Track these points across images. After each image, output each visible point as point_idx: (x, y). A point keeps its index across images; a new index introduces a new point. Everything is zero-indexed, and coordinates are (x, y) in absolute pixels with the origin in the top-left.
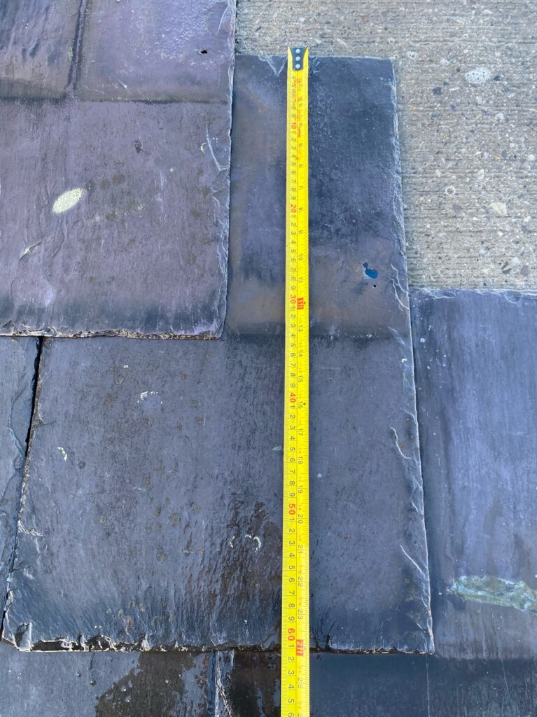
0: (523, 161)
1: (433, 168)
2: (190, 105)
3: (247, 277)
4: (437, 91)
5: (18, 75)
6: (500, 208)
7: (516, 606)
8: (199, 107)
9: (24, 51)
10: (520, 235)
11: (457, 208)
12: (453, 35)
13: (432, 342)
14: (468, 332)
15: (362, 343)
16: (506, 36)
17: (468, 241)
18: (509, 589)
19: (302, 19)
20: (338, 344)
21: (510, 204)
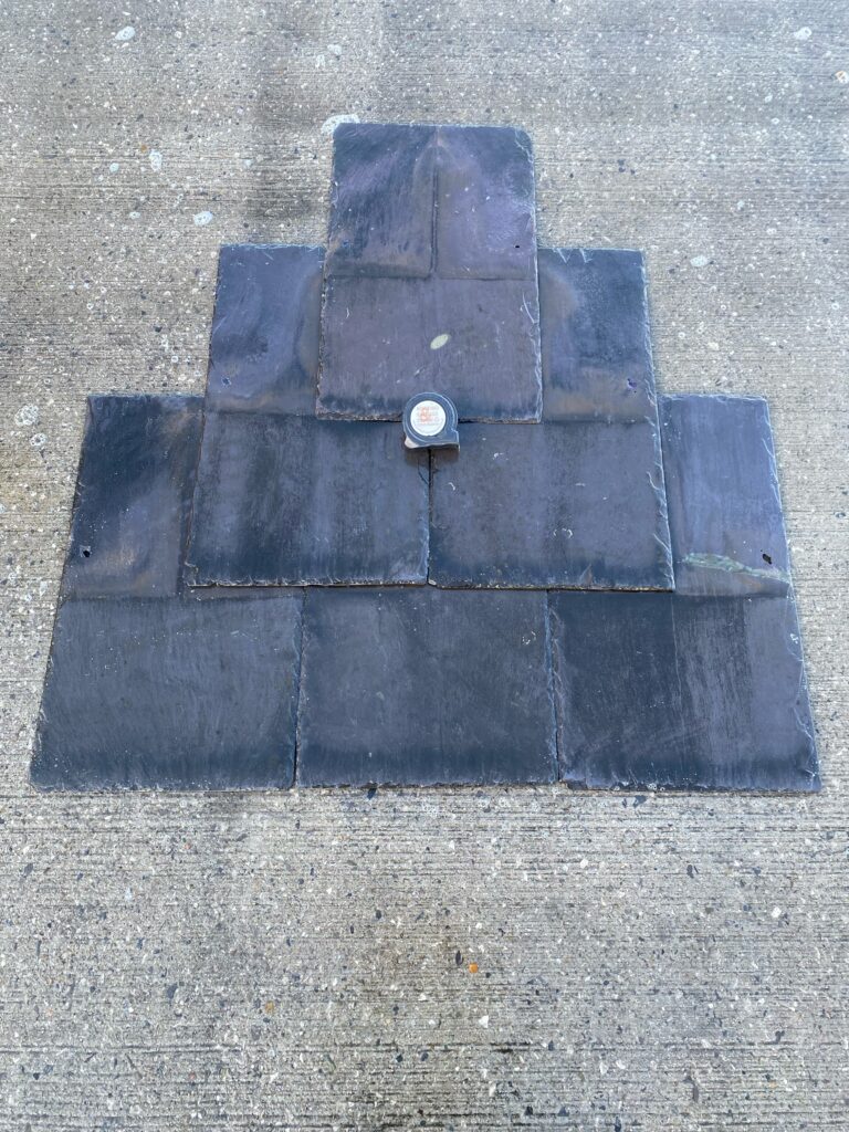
0: (729, 316)
1: (670, 321)
2: (512, 282)
3: (554, 387)
4: (672, 271)
5: (398, 263)
6: (714, 346)
7: (724, 569)
8: (518, 283)
9: (400, 247)
10: (727, 363)
11: (686, 346)
12: (682, 234)
13: (671, 425)
14: (694, 419)
15: (628, 425)
16: (717, 235)
17: (693, 366)
18: (720, 560)
19: (580, 224)
20: (614, 426)
21: (720, 343)
